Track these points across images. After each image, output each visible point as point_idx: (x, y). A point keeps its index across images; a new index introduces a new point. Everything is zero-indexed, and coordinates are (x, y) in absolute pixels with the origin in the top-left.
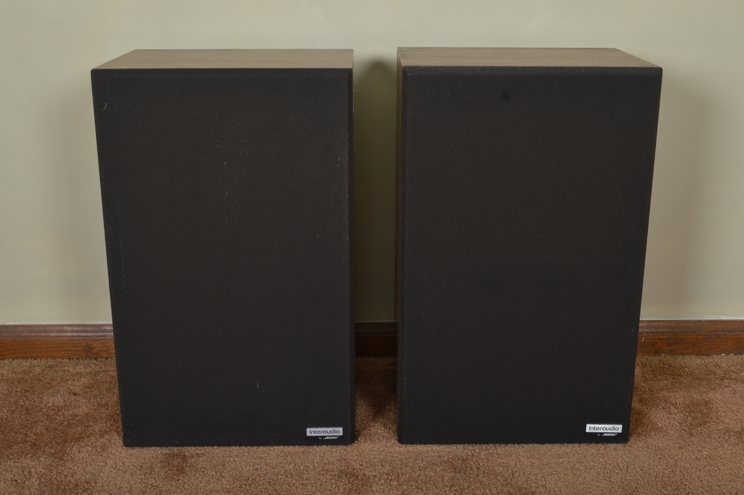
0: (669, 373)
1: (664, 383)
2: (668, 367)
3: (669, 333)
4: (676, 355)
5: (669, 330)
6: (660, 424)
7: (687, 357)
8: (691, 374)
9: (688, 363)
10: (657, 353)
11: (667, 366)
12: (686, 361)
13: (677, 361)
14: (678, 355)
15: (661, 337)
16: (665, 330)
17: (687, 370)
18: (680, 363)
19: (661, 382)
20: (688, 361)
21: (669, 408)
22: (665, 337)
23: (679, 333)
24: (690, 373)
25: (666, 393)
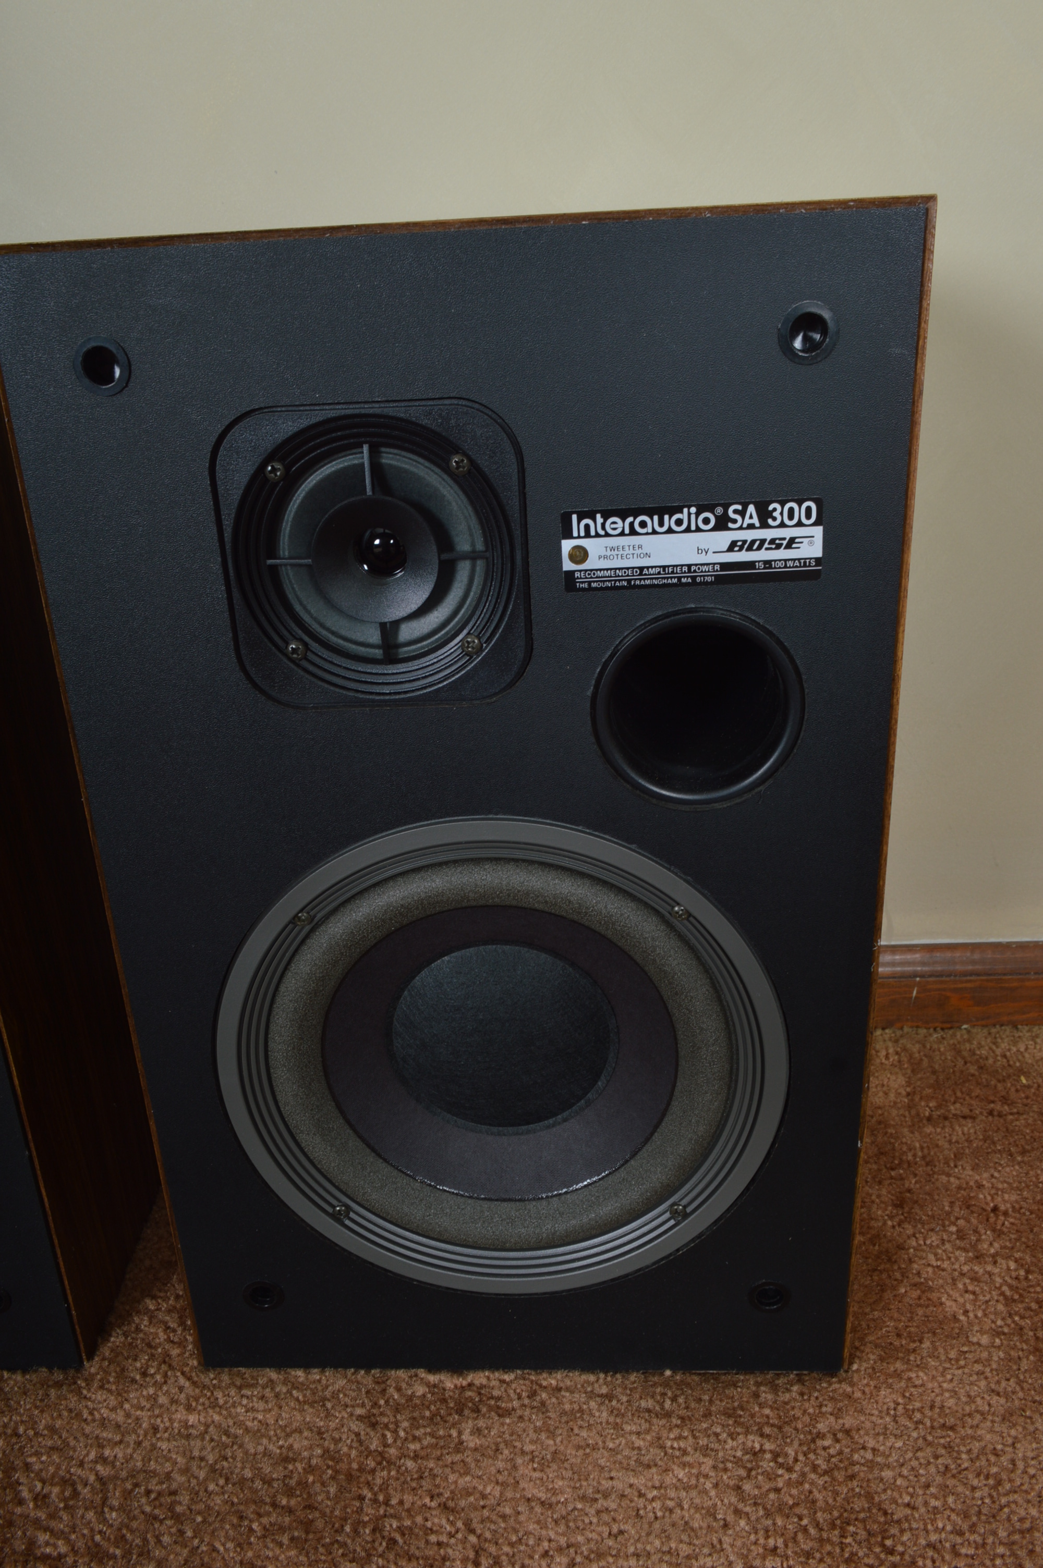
0: (977, 1091)
1: (966, 1129)
2: (977, 1073)
3: (978, 974)
4: (998, 1026)
5: (978, 967)
6: (948, 1303)
7: (1024, 1031)
8: (1034, 1094)
9: (1027, 1055)
10: (950, 1022)
11: (973, 1069)
12: (1022, 1049)
13: (998, 1051)
14: (1002, 1025)
15: (960, 986)
16: (970, 967)
17: (1024, 1081)
18: (1008, 1054)
19: (957, 1128)
20: (1027, 1049)
21: (976, 1231)
22: (969, 985)
23: (1005, 974)
24: (1033, 1090)
25: (968, 1174)
